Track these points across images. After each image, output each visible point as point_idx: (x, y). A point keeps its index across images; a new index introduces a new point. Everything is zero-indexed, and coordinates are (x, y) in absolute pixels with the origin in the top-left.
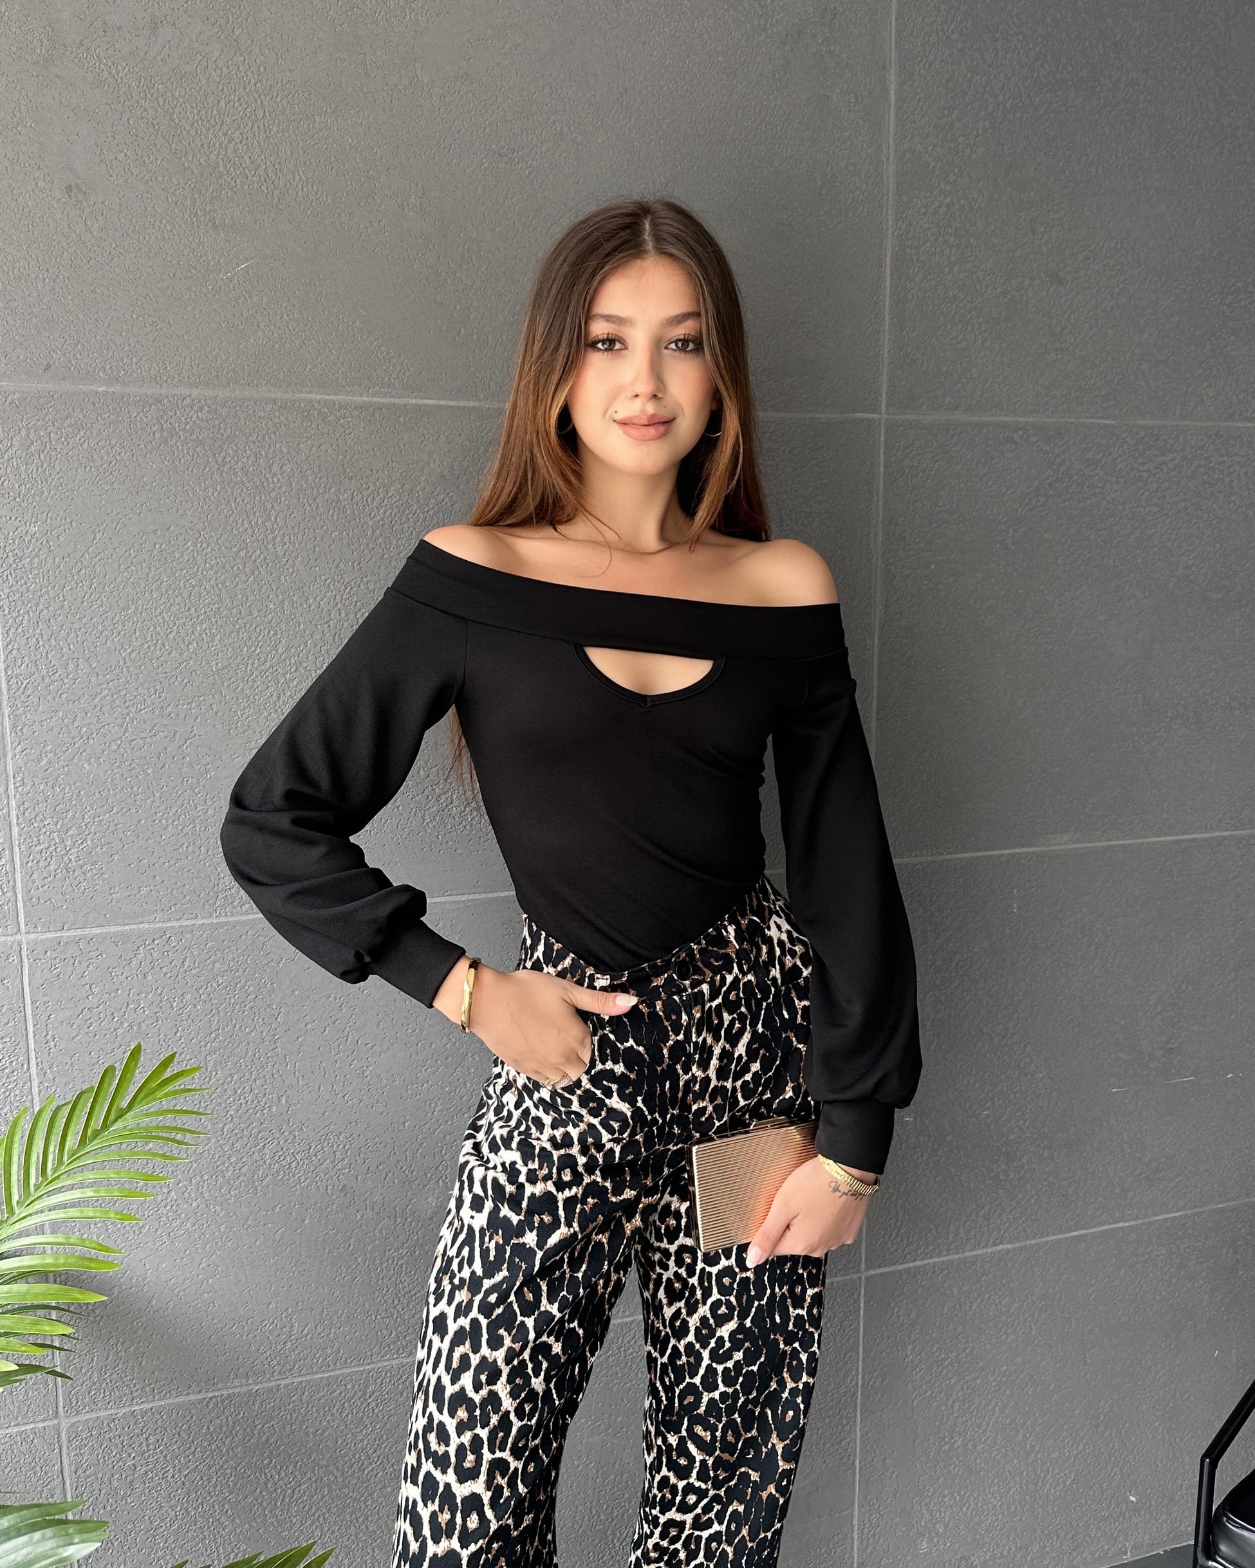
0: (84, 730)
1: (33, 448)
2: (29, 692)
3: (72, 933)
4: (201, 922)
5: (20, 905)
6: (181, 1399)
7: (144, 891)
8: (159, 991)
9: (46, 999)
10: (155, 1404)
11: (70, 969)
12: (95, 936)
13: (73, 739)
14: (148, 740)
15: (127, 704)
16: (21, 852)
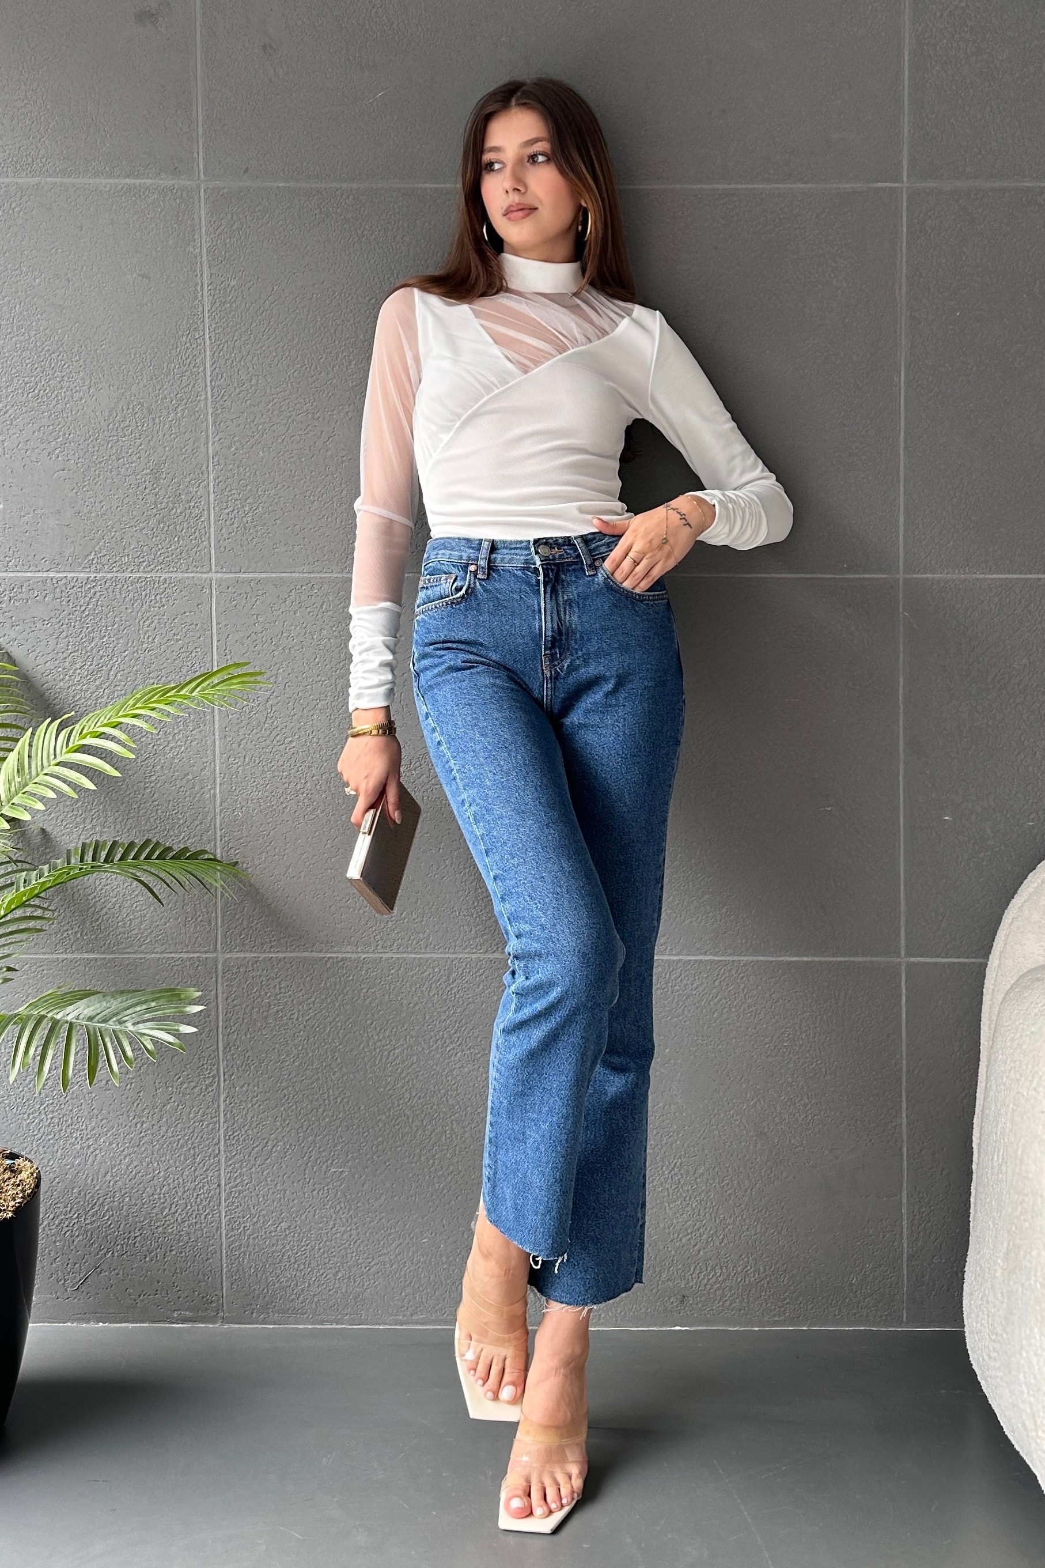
0: (260, 427)
1: (235, 227)
2: (225, 398)
3: (246, 575)
4: (335, 576)
5: (213, 552)
6: (306, 954)
7: (296, 548)
8: (304, 625)
9: (226, 622)
10: (288, 955)
11: (244, 601)
12: (263, 578)
13: (253, 433)
14: (303, 437)
15: (291, 409)
16: (215, 513)
